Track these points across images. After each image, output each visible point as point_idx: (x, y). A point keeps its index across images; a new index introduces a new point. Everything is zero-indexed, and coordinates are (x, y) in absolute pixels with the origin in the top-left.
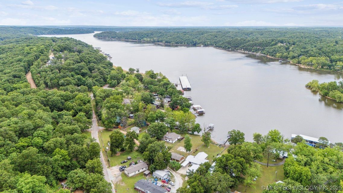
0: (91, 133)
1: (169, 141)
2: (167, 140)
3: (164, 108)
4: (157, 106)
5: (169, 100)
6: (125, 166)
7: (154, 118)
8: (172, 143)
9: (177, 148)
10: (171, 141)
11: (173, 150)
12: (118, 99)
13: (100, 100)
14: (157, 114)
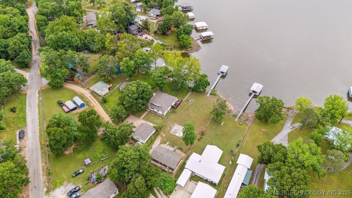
0: (25, 95)
1: (158, 112)
2: (153, 109)
3: (149, 31)
4: (139, 28)
5: (158, 12)
6: (77, 188)
7: (131, 68)
8: (163, 115)
9: (171, 128)
10: (160, 112)
11: (164, 133)
12: (69, 24)
13: (42, 21)
14: (136, 59)
